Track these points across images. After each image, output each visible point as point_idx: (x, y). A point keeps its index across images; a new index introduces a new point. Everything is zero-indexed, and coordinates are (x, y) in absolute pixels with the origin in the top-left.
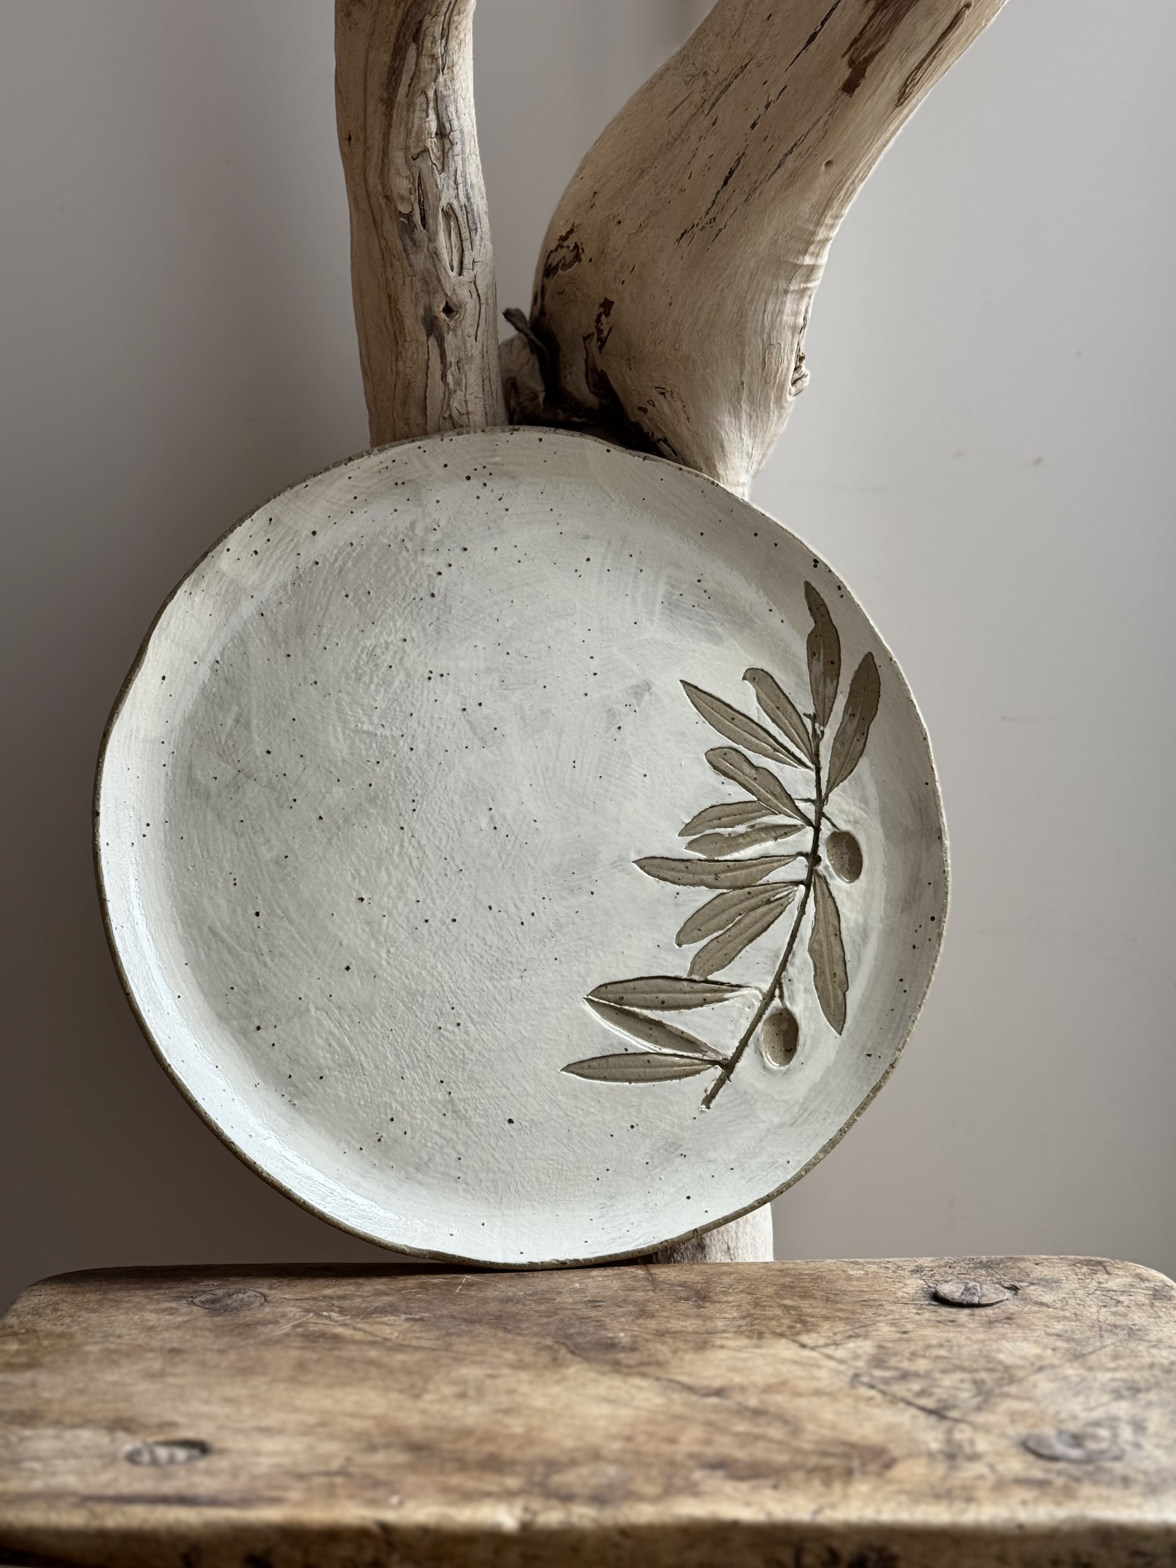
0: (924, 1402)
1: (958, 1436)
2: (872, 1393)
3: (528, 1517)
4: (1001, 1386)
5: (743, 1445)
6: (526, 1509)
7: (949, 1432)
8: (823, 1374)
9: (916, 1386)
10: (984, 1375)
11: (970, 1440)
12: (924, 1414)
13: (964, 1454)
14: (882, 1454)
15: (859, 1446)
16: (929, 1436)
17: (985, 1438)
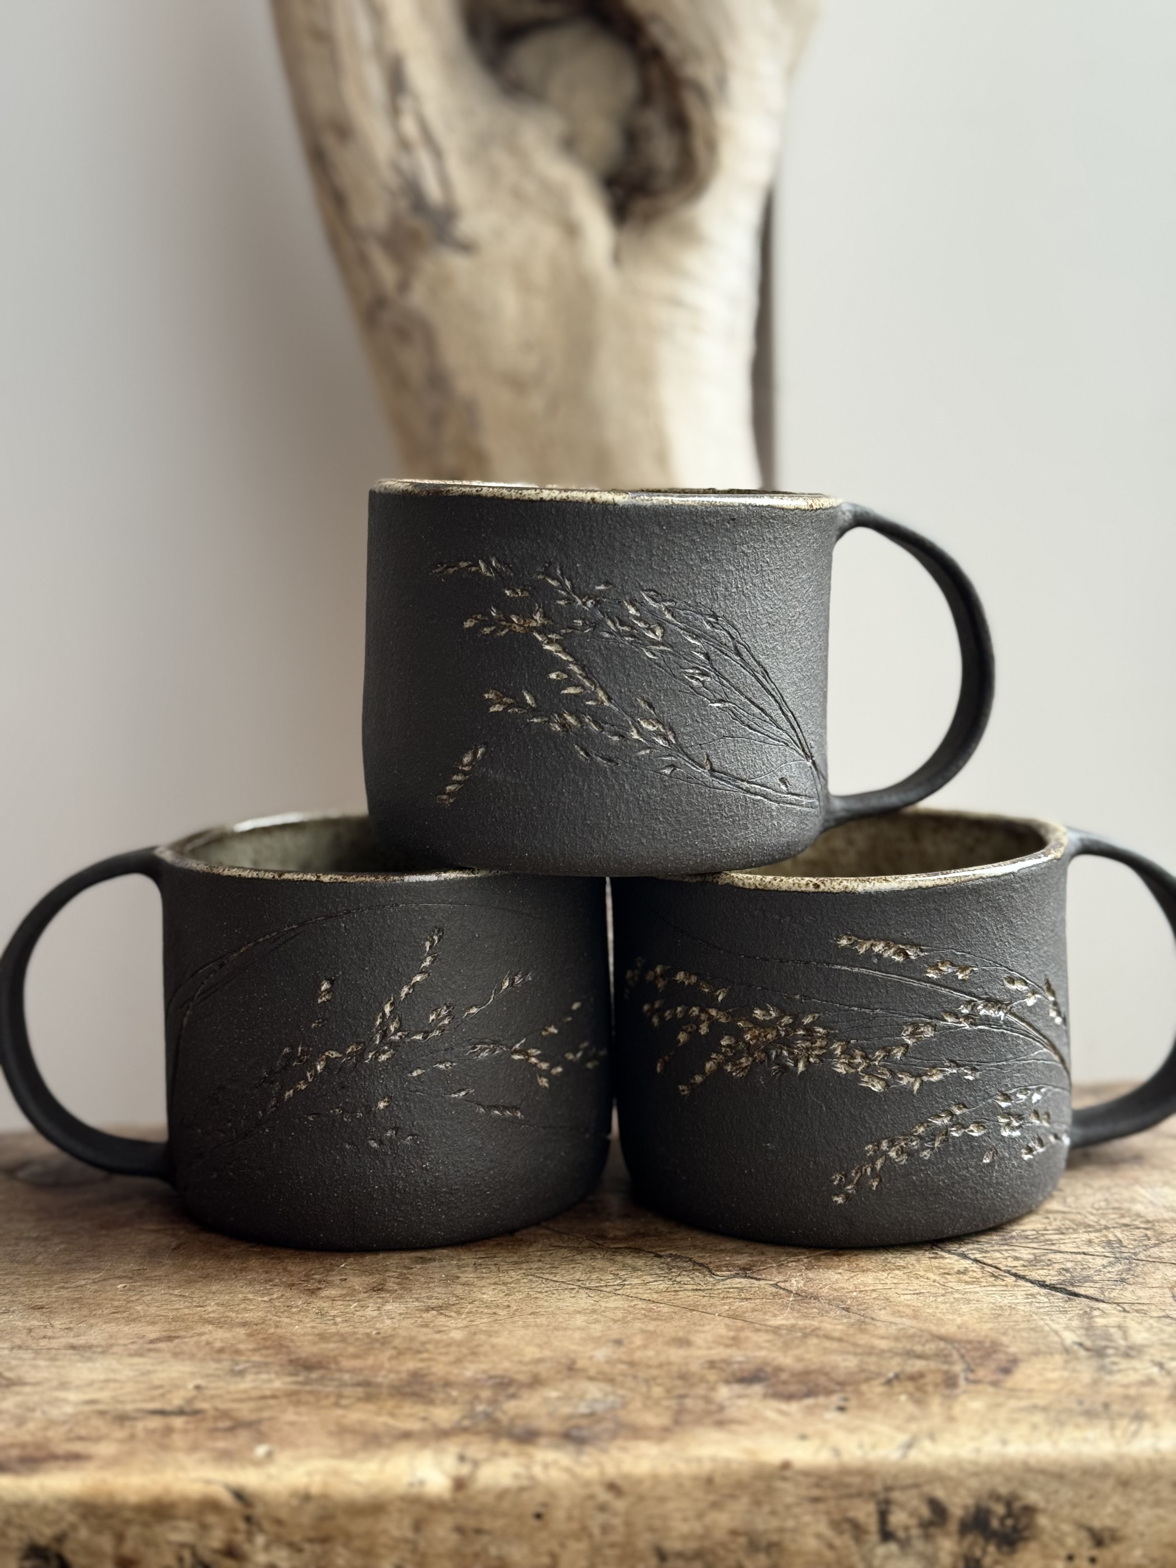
0: (1040, 1274)
3: (465, 1470)
6: (462, 1458)
10: (1119, 1234)
11: (1119, 1327)
12: (1044, 1291)
13: (1116, 1348)
14: (995, 1352)
15: (960, 1342)
16: (1058, 1323)
17: (1140, 1323)
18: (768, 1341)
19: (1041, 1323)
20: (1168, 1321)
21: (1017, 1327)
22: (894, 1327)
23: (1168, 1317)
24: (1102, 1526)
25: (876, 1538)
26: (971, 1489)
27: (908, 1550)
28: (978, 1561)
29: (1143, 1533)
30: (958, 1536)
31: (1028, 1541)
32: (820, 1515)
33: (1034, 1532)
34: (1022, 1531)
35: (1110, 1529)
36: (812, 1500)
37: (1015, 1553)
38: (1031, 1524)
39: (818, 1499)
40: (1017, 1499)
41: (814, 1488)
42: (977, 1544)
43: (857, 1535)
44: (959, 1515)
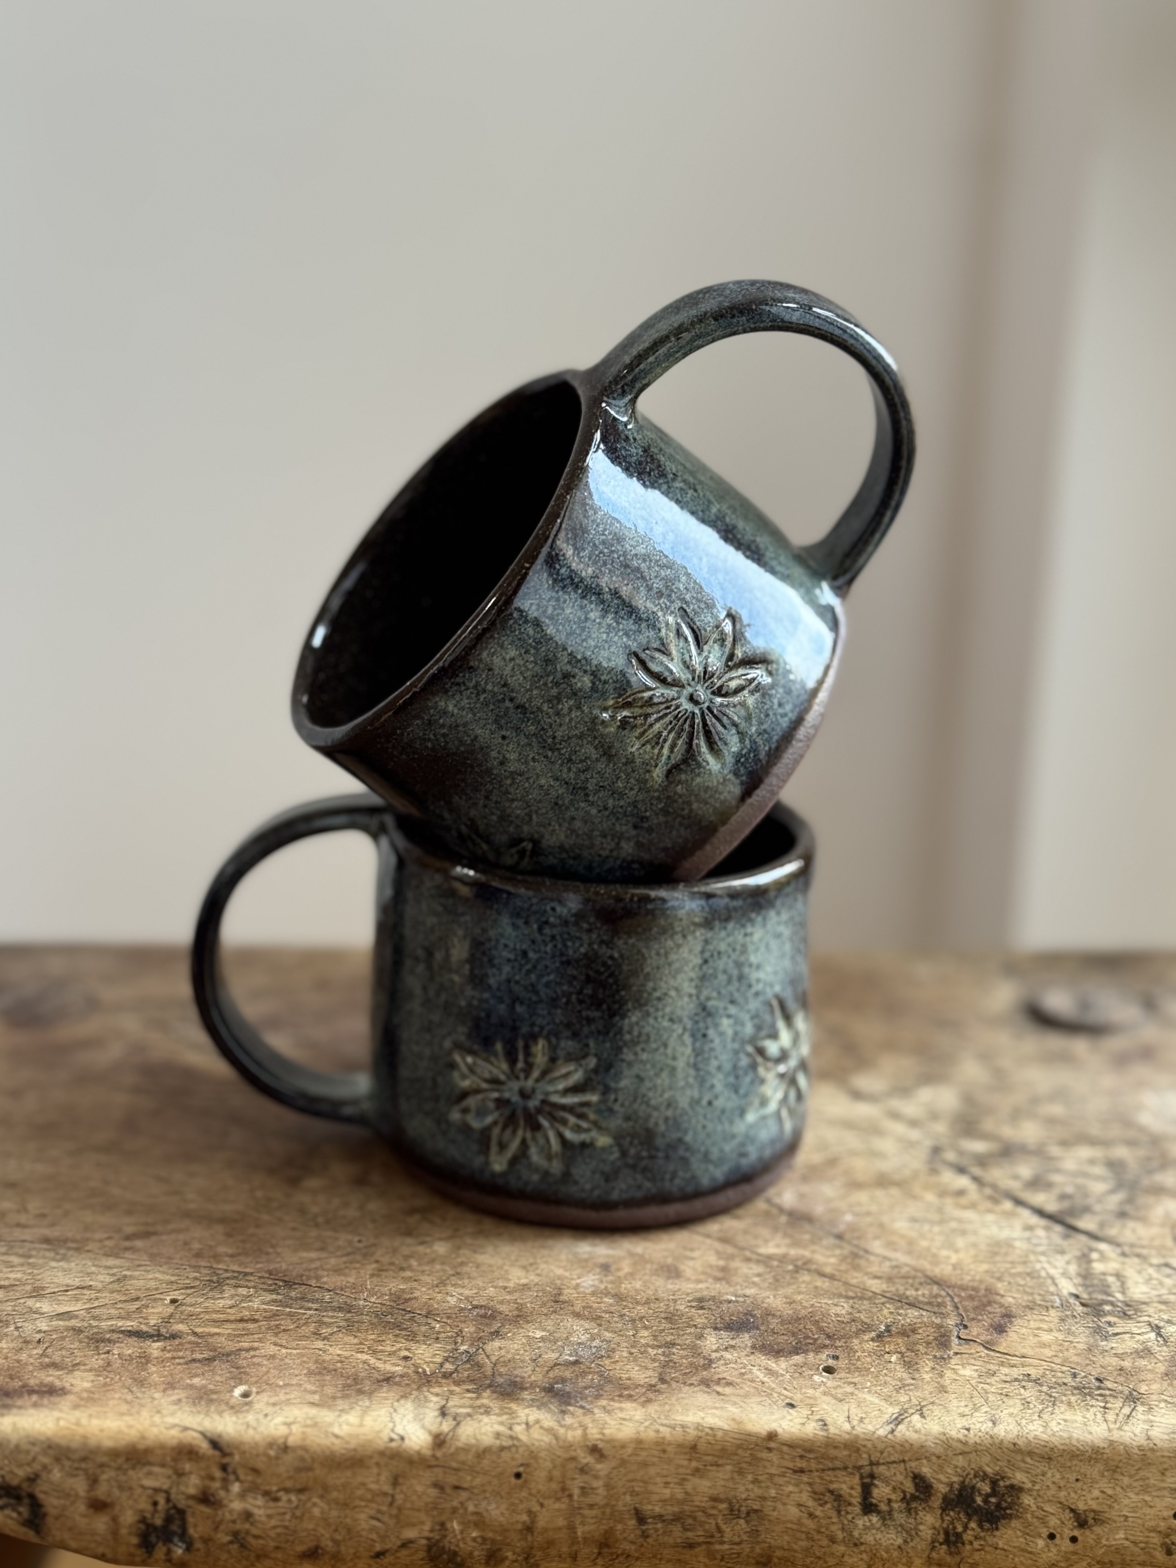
0: (1040, 1199)
1: (1098, 1267)
2: (963, 1182)
3: (446, 1426)
4: (1150, 1172)
5: (777, 1283)
6: (443, 1413)
7: (1084, 1258)
8: (887, 1145)
9: (1025, 1170)
10: (1121, 1152)
11: (1118, 1276)
12: (1043, 1222)
13: (1112, 1304)
14: (990, 1303)
15: (952, 1287)
16: (1056, 1267)
17: (1139, 1272)
18: (759, 1275)
19: (1038, 1266)
20: (1168, 1271)
21: (1013, 1271)
22: (888, 1264)
23: (1167, 1265)
24: (1086, 1508)
25: (857, 1509)
26: (956, 1467)
27: (889, 1522)
28: (958, 1536)
29: (1127, 1517)
30: (940, 1512)
31: (1011, 1519)
32: (802, 1486)
33: (1017, 1511)
34: (1006, 1508)
35: (1094, 1511)
36: (795, 1472)
37: (997, 1529)
38: (1015, 1504)
39: (802, 1471)
40: (1003, 1478)
41: (798, 1459)
42: (959, 1519)
43: (839, 1506)
44: (943, 1491)
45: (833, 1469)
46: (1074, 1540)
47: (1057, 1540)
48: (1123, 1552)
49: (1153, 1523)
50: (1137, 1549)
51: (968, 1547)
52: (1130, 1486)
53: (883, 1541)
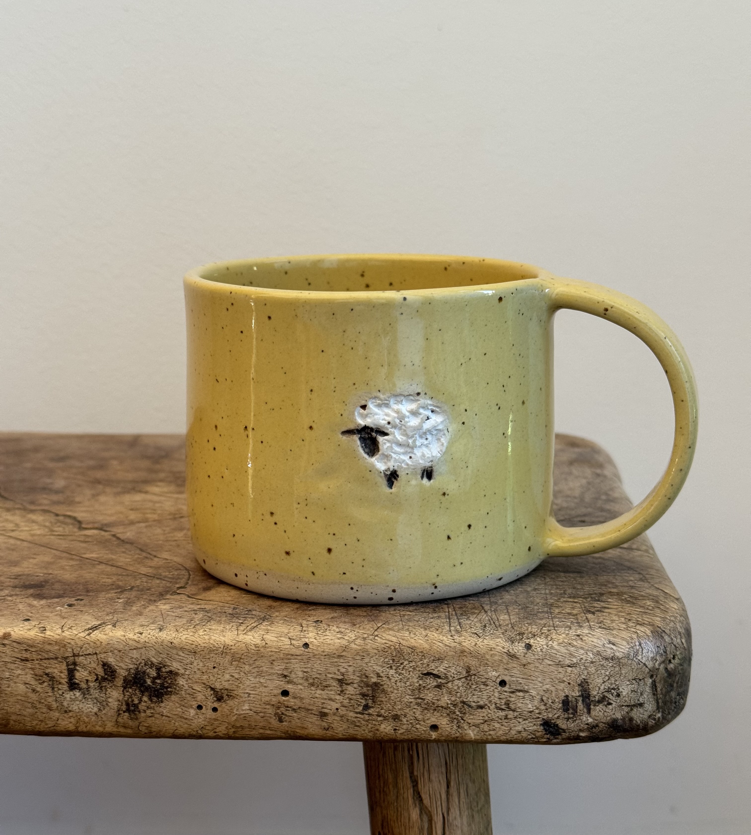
5: (79, 569)
18: (71, 566)
22: (164, 562)
24: (221, 687)
25: (66, 687)
26: (133, 658)
27: (87, 696)
28: (136, 706)
29: (250, 694)
30: (122, 689)
31: (171, 695)
32: (27, 670)
33: (175, 689)
34: (167, 688)
35: (227, 690)
36: (22, 660)
37: (162, 702)
38: (173, 684)
39: (27, 660)
40: (164, 666)
41: (24, 652)
42: (135, 694)
43: (53, 684)
44: (124, 675)
45: (48, 659)
46: (215, 710)
47: (203, 710)
48: (248, 719)
49: (267, 699)
50: (259, 717)
51: (143, 715)
52: (249, 672)
53: (84, 710)
